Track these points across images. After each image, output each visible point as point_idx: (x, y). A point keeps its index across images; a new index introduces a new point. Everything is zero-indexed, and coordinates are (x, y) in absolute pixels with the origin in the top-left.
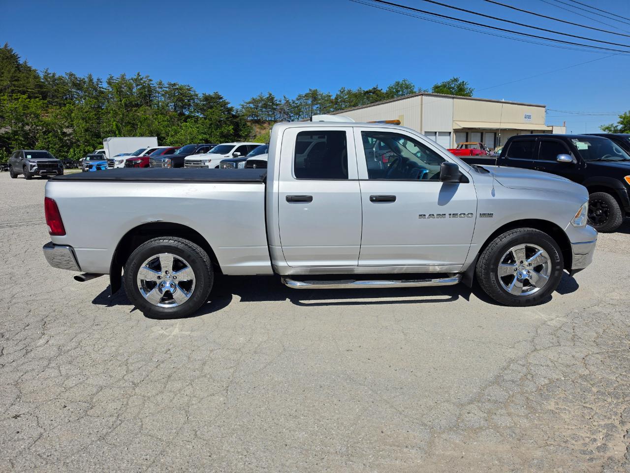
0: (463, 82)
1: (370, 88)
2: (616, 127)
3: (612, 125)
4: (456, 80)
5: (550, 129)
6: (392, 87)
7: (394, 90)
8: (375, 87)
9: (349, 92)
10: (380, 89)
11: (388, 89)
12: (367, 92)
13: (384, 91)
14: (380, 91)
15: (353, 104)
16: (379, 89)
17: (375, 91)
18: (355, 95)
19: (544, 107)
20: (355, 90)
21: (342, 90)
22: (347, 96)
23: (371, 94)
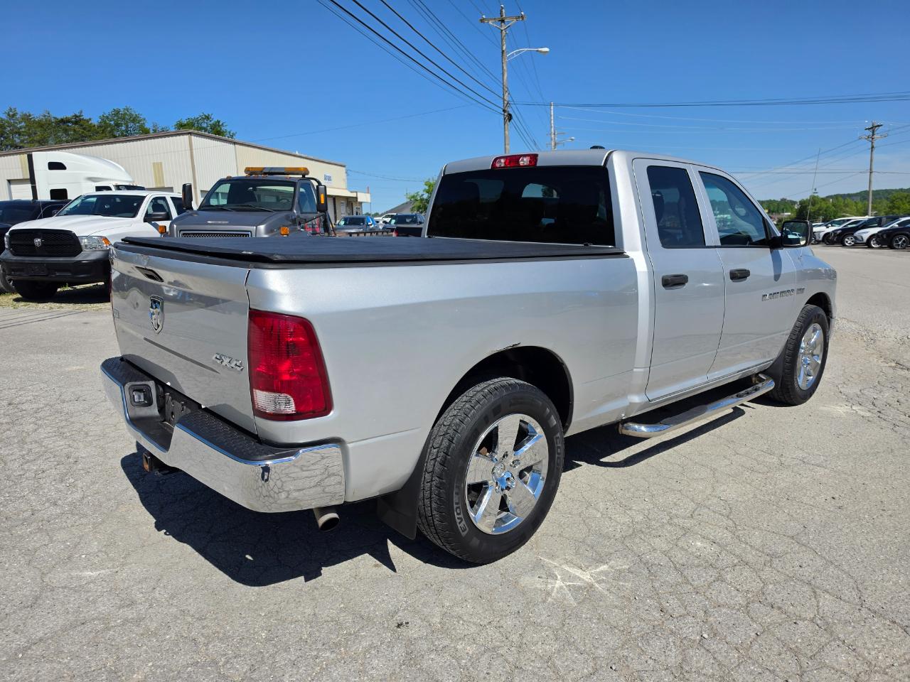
0: (219, 122)
1: (69, 114)
2: (422, 195)
3: (417, 193)
4: (208, 118)
5: (354, 195)
6: (107, 117)
7: (112, 123)
8: (78, 114)
9: (27, 118)
10: (88, 118)
11: (100, 120)
12: (63, 121)
13: (95, 121)
14: (88, 121)
15: (37, 138)
16: (85, 117)
17: (77, 120)
18: (40, 124)
19: (344, 166)
20: (37, 114)
21: (11, 113)
22: (23, 124)
23: (70, 125)
